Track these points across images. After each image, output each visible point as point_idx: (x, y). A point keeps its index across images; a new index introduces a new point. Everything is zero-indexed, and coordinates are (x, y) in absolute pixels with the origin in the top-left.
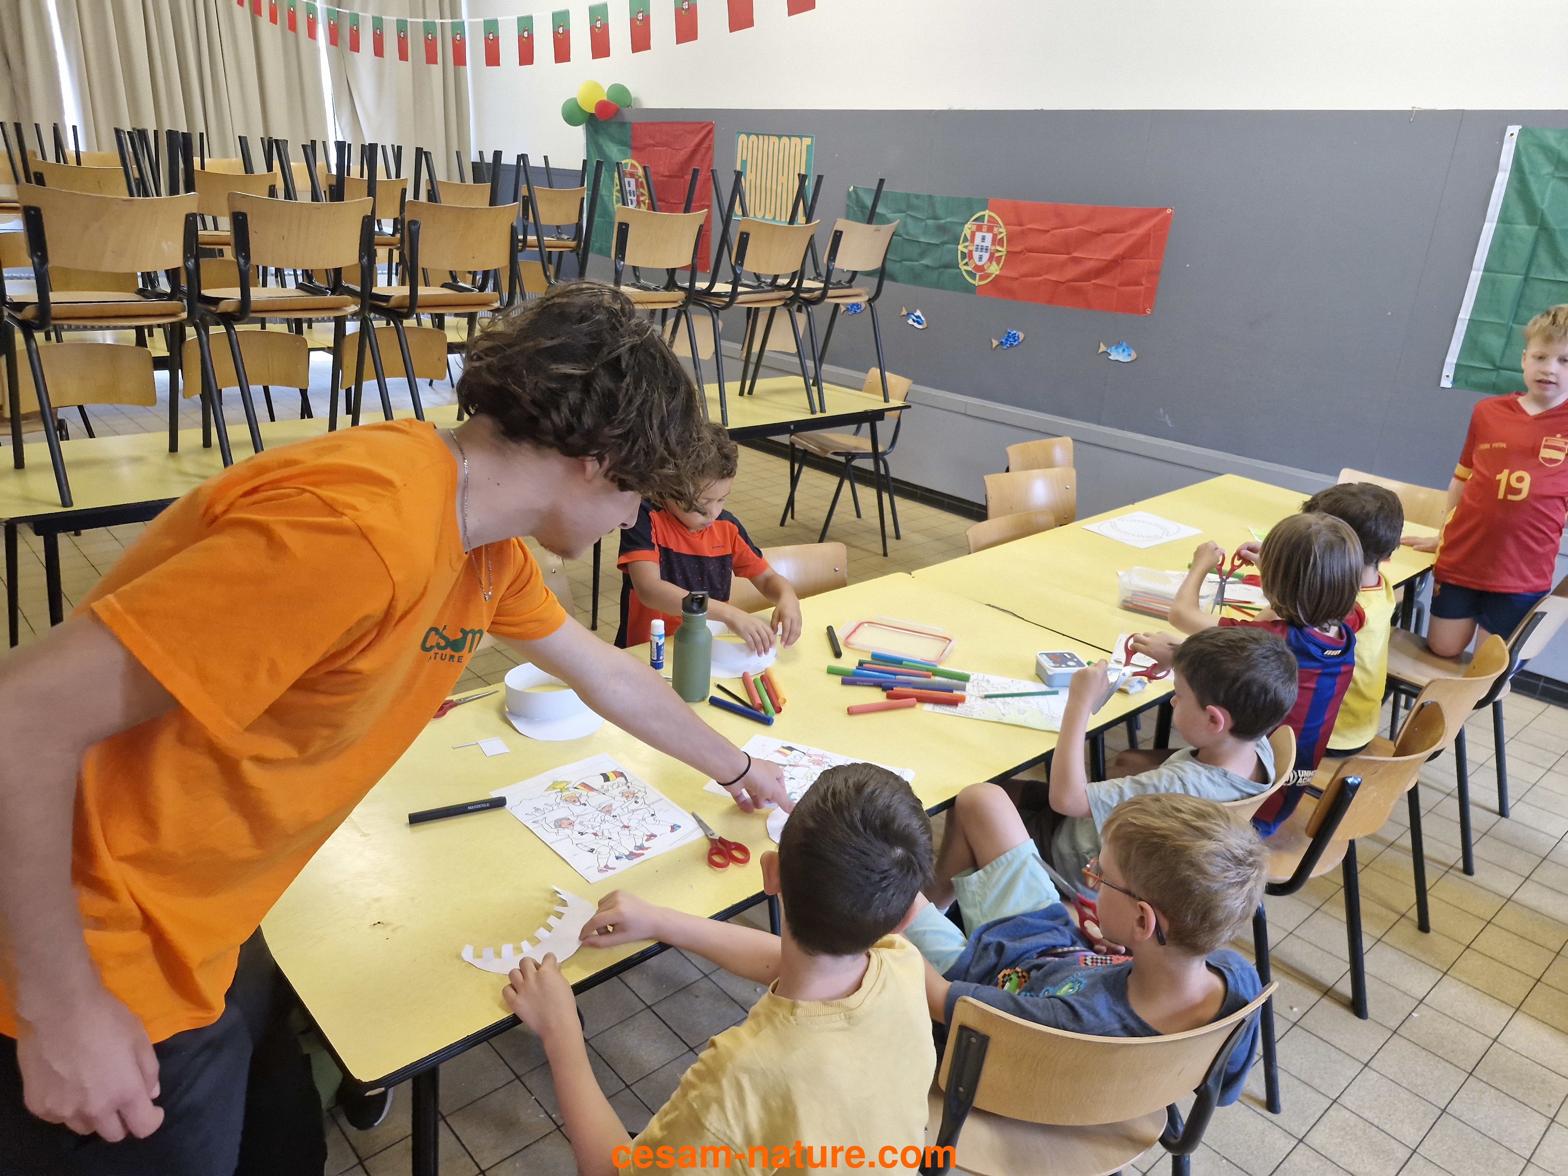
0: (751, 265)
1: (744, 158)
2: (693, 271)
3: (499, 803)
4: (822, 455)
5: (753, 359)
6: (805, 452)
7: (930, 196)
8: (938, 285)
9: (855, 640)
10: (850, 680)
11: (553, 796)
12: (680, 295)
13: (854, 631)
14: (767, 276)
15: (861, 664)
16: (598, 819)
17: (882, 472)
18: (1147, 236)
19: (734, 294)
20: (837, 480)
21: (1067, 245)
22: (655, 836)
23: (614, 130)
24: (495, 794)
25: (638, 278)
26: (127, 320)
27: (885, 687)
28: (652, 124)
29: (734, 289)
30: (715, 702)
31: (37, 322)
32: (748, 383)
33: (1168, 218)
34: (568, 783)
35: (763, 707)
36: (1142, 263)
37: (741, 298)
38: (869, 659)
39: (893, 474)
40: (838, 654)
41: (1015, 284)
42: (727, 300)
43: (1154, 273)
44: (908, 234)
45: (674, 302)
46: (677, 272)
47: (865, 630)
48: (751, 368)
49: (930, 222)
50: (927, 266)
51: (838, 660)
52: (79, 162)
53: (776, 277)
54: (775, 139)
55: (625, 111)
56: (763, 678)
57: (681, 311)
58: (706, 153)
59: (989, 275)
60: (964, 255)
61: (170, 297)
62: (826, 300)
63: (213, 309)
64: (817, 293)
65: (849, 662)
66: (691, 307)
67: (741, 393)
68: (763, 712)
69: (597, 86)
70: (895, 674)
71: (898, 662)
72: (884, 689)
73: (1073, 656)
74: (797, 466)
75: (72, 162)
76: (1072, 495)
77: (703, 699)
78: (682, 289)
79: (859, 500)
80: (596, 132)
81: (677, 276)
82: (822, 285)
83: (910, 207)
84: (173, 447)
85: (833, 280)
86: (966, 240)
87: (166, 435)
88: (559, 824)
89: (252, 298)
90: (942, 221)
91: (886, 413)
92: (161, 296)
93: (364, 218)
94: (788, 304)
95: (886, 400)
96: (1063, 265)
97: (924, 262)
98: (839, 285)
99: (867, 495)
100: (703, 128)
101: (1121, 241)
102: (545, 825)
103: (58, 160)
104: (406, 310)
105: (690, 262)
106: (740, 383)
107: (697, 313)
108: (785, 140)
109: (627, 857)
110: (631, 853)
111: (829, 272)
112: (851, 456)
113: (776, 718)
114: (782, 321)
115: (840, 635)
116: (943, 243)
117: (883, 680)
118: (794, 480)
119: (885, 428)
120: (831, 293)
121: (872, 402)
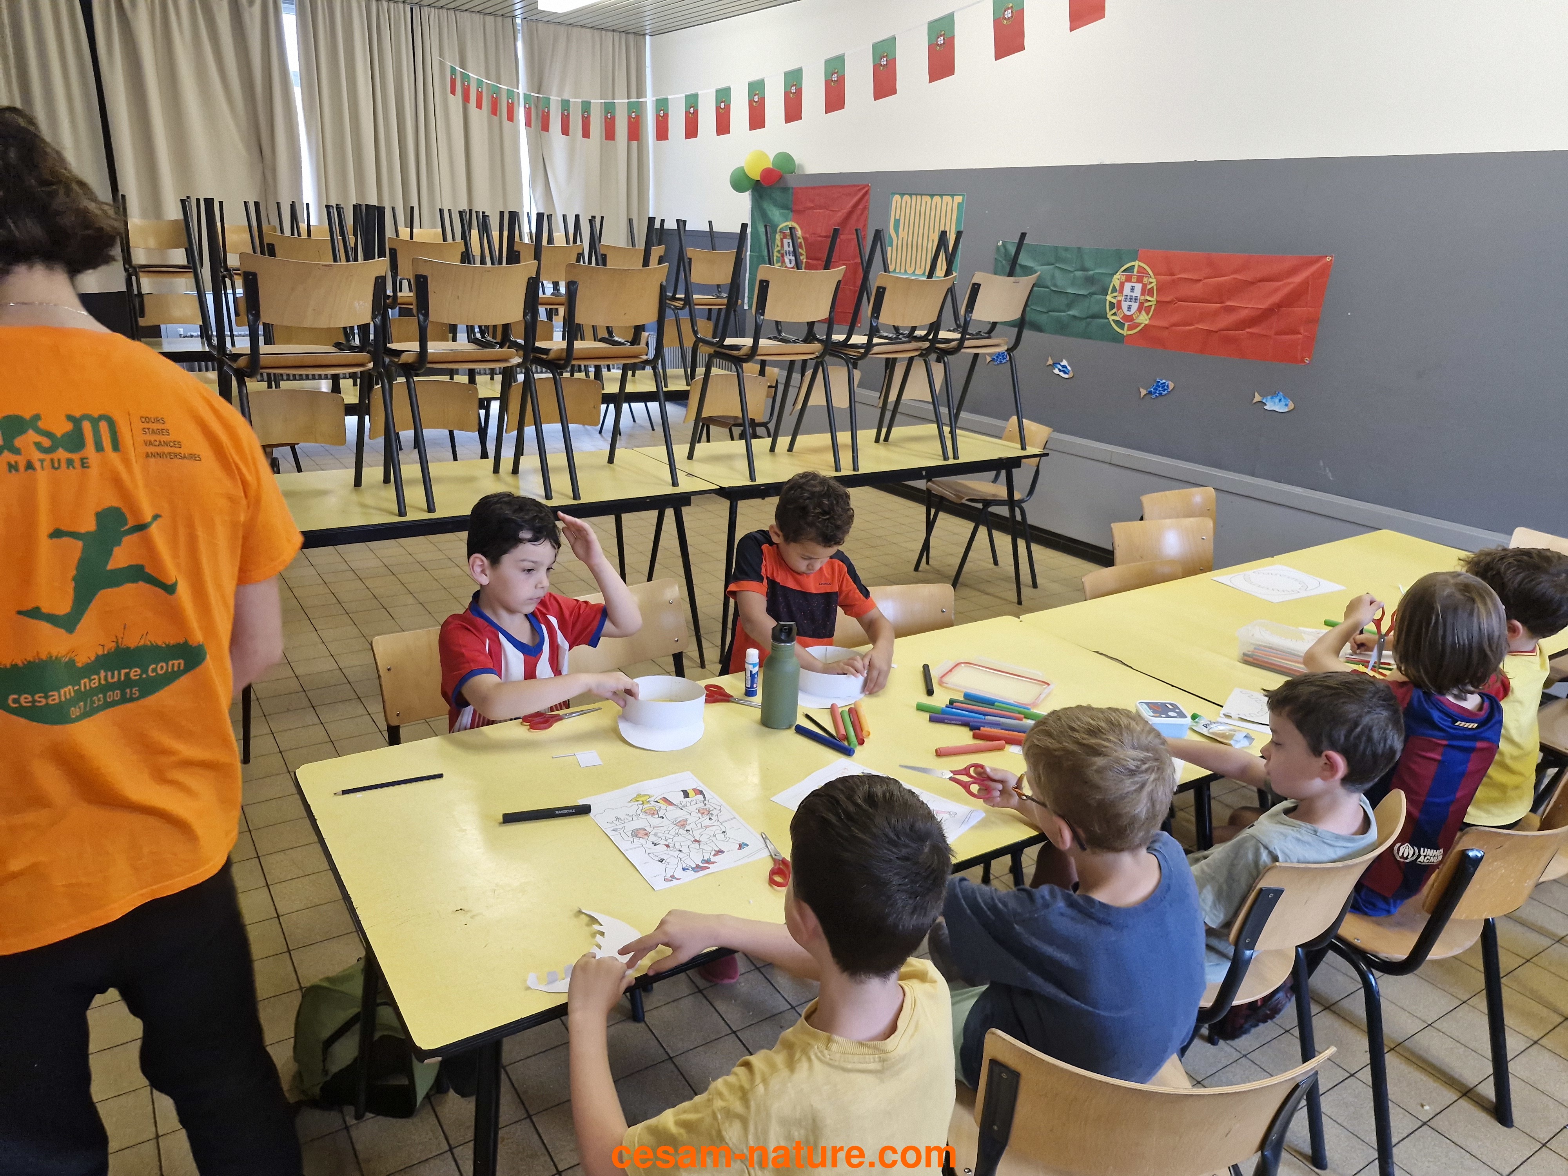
0: (887, 318)
1: (897, 217)
2: (830, 323)
3: (584, 810)
4: (958, 501)
5: (890, 407)
6: (942, 498)
7: (1079, 248)
8: (1086, 335)
9: (951, 679)
10: (938, 717)
11: (634, 807)
12: (816, 347)
13: (951, 671)
14: (905, 328)
15: (952, 702)
16: (673, 832)
17: (1019, 517)
18: (1305, 283)
19: (869, 345)
20: (971, 525)
21: (1220, 294)
22: (722, 852)
23: (777, 195)
24: (581, 802)
25: (779, 332)
26: (324, 369)
27: (974, 728)
28: (814, 188)
29: (870, 340)
30: (801, 730)
31: (248, 370)
32: (884, 431)
33: (1328, 266)
34: (650, 796)
35: (846, 738)
36: (1299, 311)
37: (876, 349)
38: (962, 698)
39: (1031, 520)
40: (930, 692)
41: (1166, 333)
42: (863, 351)
43: (1313, 321)
44: (1055, 285)
45: (813, 353)
46: (816, 325)
47: (963, 671)
48: (888, 415)
49: (1079, 274)
50: (1074, 317)
51: (930, 698)
52: (309, 235)
53: (914, 329)
54: (927, 198)
55: (788, 177)
56: (850, 710)
57: (819, 363)
58: (862, 214)
59: (1139, 324)
60: (1112, 305)
61: (361, 349)
62: (963, 350)
63: (396, 360)
64: (954, 343)
65: (940, 700)
66: (827, 358)
67: (877, 440)
68: (846, 743)
69: (764, 155)
70: (985, 715)
71: (990, 703)
72: (972, 728)
73: (1175, 707)
74: (933, 511)
75: (304, 234)
76: (1209, 546)
77: (789, 727)
78: (820, 341)
79: (997, 548)
80: (761, 197)
81: (816, 328)
82: (958, 336)
83: (1058, 259)
84: (358, 482)
85: (972, 330)
86: (1114, 290)
87: (353, 471)
88: (635, 834)
89: (429, 351)
90: (1091, 273)
91: (1023, 461)
92: (353, 349)
93: (529, 279)
94: (924, 354)
95: (1023, 448)
96: (1215, 314)
97: (1071, 313)
98: (978, 336)
99: (1003, 541)
100: (860, 190)
101: (1277, 290)
102: (623, 834)
103: (293, 234)
104: (562, 362)
105: (827, 316)
106: (875, 431)
107: (834, 364)
108: (937, 199)
109: (693, 869)
110: (698, 866)
111: (967, 323)
112: (987, 503)
113: (859, 750)
114: (918, 371)
115: (935, 674)
116: (1091, 294)
117: (972, 719)
118: (930, 525)
119: (1022, 477)
120: (967, 343)
121: (1009, 449)
